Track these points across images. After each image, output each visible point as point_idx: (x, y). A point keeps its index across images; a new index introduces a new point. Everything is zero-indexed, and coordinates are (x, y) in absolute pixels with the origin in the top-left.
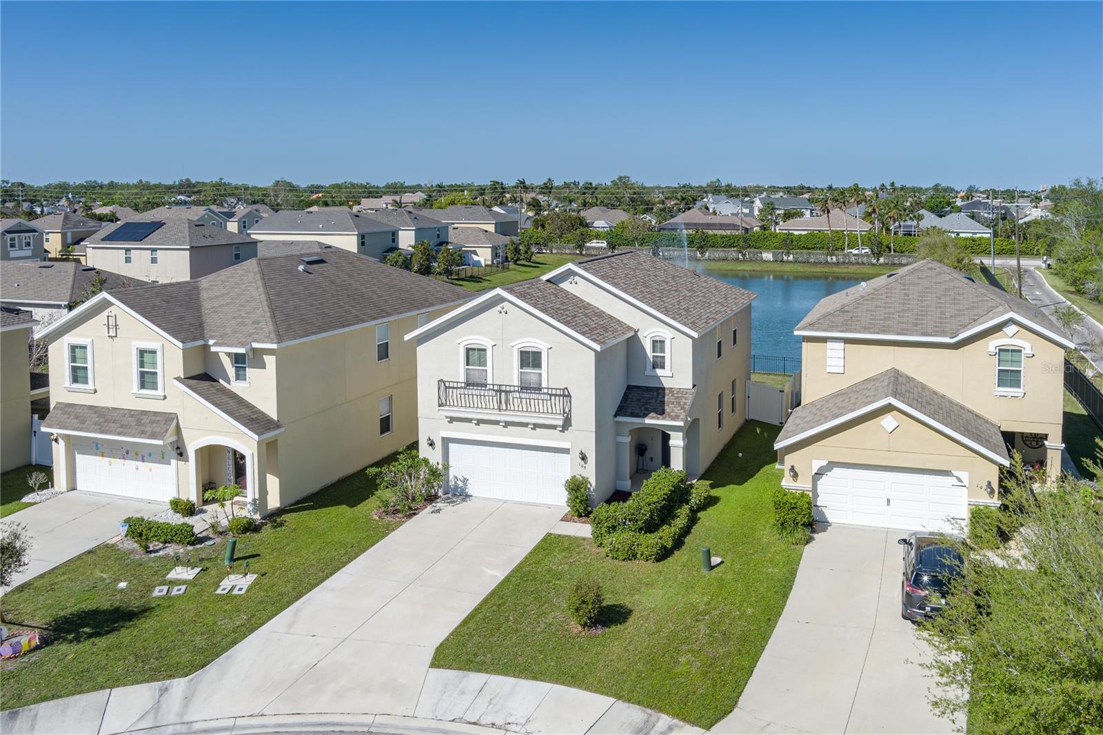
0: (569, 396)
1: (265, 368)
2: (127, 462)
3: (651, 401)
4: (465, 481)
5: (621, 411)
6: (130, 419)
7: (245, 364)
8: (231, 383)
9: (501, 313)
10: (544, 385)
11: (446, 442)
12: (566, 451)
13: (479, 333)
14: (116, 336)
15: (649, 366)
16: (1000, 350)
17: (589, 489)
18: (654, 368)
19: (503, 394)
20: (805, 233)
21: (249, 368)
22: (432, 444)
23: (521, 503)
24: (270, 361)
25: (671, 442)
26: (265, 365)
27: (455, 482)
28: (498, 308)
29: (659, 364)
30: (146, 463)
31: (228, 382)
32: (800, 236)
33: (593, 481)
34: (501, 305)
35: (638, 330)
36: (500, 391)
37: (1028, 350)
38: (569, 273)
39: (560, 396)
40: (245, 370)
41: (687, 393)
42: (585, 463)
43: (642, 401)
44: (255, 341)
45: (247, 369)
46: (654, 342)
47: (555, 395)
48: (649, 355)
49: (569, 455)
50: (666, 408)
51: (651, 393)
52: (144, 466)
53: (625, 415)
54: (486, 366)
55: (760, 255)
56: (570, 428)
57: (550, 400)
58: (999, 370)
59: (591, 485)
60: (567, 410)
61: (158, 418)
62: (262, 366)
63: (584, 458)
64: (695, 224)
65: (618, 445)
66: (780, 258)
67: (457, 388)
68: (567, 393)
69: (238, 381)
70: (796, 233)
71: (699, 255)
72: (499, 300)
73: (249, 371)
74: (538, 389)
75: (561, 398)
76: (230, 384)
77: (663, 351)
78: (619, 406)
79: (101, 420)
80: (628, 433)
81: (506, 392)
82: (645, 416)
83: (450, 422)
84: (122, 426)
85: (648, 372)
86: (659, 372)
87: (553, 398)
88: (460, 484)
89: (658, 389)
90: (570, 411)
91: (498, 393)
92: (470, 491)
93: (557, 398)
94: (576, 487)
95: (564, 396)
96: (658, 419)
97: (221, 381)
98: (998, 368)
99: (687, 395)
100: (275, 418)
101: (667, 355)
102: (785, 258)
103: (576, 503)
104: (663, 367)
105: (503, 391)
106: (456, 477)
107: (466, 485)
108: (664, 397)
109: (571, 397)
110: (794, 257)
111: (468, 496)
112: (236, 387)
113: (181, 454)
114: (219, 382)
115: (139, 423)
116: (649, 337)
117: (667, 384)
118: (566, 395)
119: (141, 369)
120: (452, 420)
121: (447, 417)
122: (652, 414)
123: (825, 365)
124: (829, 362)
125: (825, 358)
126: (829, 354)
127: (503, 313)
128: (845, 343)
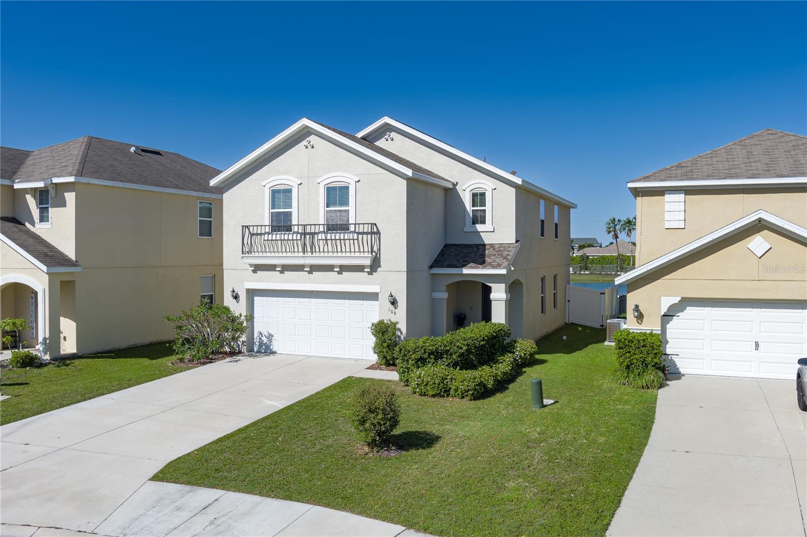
0: (378, 233)
1: (66, 207)
3: (470, 255)
4: (270, 337)
5: (436, 263)
7: (48, 204)
8: (36, 224)
9: (307, 147)
10: (352, 221)
11: (252, 293)
12: (373, 296)
13: (285, 173)
15: (469, 222)
17: (399, 337)
18: (474, 223)
19: (308, 237)
21: (52, 207)
22: (236, 297)
23: (326, 358)
24: (70, 197)
25: (493, 296)
26: (65, 202)
27: (260, 339)
28: (305, 143)
29: (480, 218)
31: (33, 224)
33: (403, 326)
34: (308, 139)
35: (457, 183)
36: (305, 234)
38: (387, 128)
39: (367, 233)
40: (48, 211)
41: (509, 247)
42: (396, 308)
43: (460, 255)
44: (54, 175)
45: (50, 208)
46: (474, 196)
47: (363, 233)
48: (469, 210)
49: (377, 302)
50: (486, 259)
51: (470, 249)
53: (442, 267)
54: (291, 207)
56: (379, 269)
57: (358, 239)
59: (401, 333)
60: (375, 249)
62: (63, 204)
63: (394, 303)
65: (433, 301)
67: (263, 233)
68: (375, 230)
69: (42, 223)
72: (306, 132)
73: (51, 212)
74: (344, 228)
75: (369, 236)
76: (34, 226)
77: (483, 204)
78: (435, 260)
80: (444, 288)
81: (313, 234)
82: (464, 266)
83: (254, 271)
85: (468, 227)
86: (479, 227)
87: (360, 236)
88: (265, 340)
89: (477, 246)
90: (379, 250)
91: (303, 236)
92: (275, 347)
93: (365, 236)
94: (383, 331)
95: (372, 233)
96: (478, 268)
97: (27, 224)
99: (510, 249)
100: (74, 258)
101: (488, 208)
103: (384, 347)
104: (483, 222)
105: (308, 234)
106: (261, 333)
107: (270, 341)
108: (484, 251)
109: (380, 234)
111: (274, 353)
112: (40, 229)
114: (24, 225)
116: (468, 190)
117: (487, 239)
118: (375, 232)
120: (257, 268)
121: (251, 265)
122: (471, 264)
123: (663, 220)
124: (667, 216)
125: (663, 212)
126: (667, 207)
127: (310, 147)
128: (686, 194)
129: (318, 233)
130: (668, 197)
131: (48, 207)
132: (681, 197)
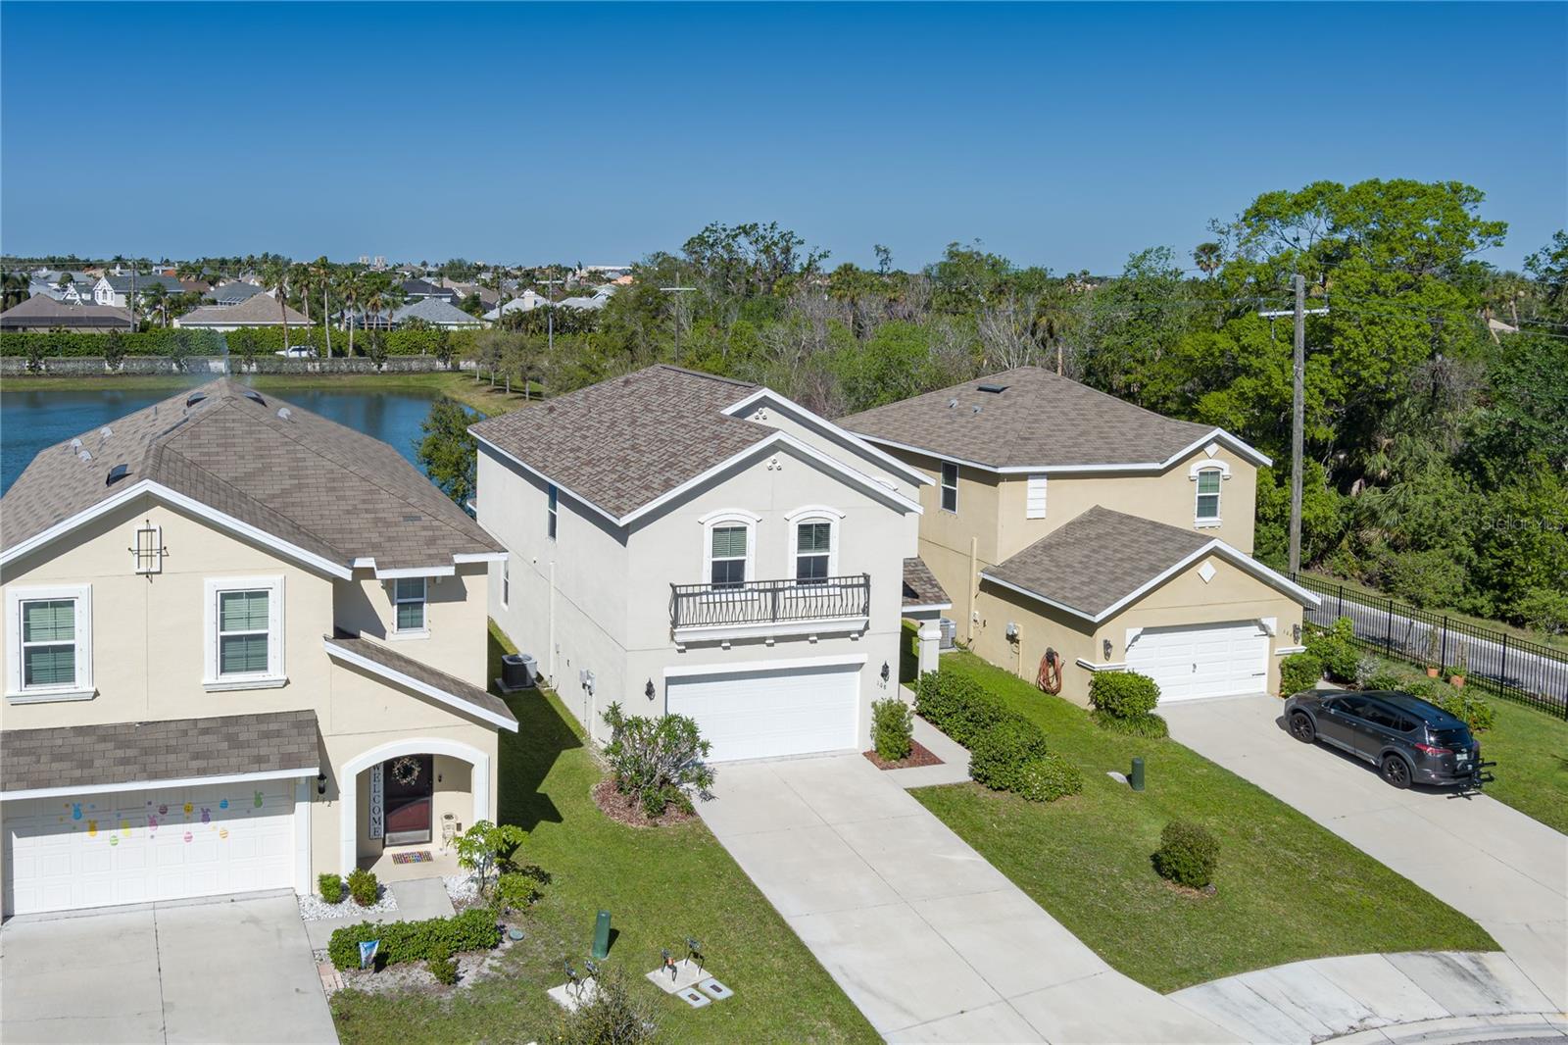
0: (868, 585)
1: (465, 600)
2: (162, 830)
6: (207, 738)
7: (423, 596)
8: (387, 634)
9: (771, 469)
13: (737, 505)
14: (160, 573)
16: (1201, 474)
19: (778, 594)
20: (234, 329)
21: (430, 602)
24: (476, 585)
25: (925, 635)
26: (464, 592)
28: (768, 462)
30: (212, 824)
31: (381, 633)
32: (228, 335)
34: (773, 457)
37: (1226, 473)
39: (854, 586)
40: (422, 608)
44: (457, 551)
45: (426, 605)
47: (848, 587)
49: (858, 673)
52: (204, 832)
54: (744, 554)
55: (205, 364)
56: (868, 632)
57: (841, 595)
58: (1199, 498)
60: (865, 607)
61: (273, 726)
62: (460, 597)
64: (52, 319)
66: (237, 370)
67: (701, 594)
68: (864, 581)
69: (404, 631)
70: (220, 330)
71: (108, 368)
73: (428, 609)
74: (821, 580)
75: (856, 590)
76: (382, 638)
79: (130, 753)
81: (774, 591)
83: (683, 651)
84: (196, 756)
87: (844, 590)
90: (868, 604)
91: (770, 595)
93: (850, 591)
95: (860, 586)
97: (364, 635)
98: (1198, 495)
100: (485, 687)
102: (245, 368)
110: (258, 366)
112: (397, 640)
113: (323, 788)
114: (361, 637)
115: (234, 742)
119: (224, 634)
120: (690, 645)
122: (906, 599)
123: (1024, 508)
124: (1030, 505)
125: (1025, 499)
126: (1031, 494)
127: (775, 469)
128: (1048, 479)
129: (783, 590)
130: (1031, 483)
131: (422, 603)
132: (1043, 482)
